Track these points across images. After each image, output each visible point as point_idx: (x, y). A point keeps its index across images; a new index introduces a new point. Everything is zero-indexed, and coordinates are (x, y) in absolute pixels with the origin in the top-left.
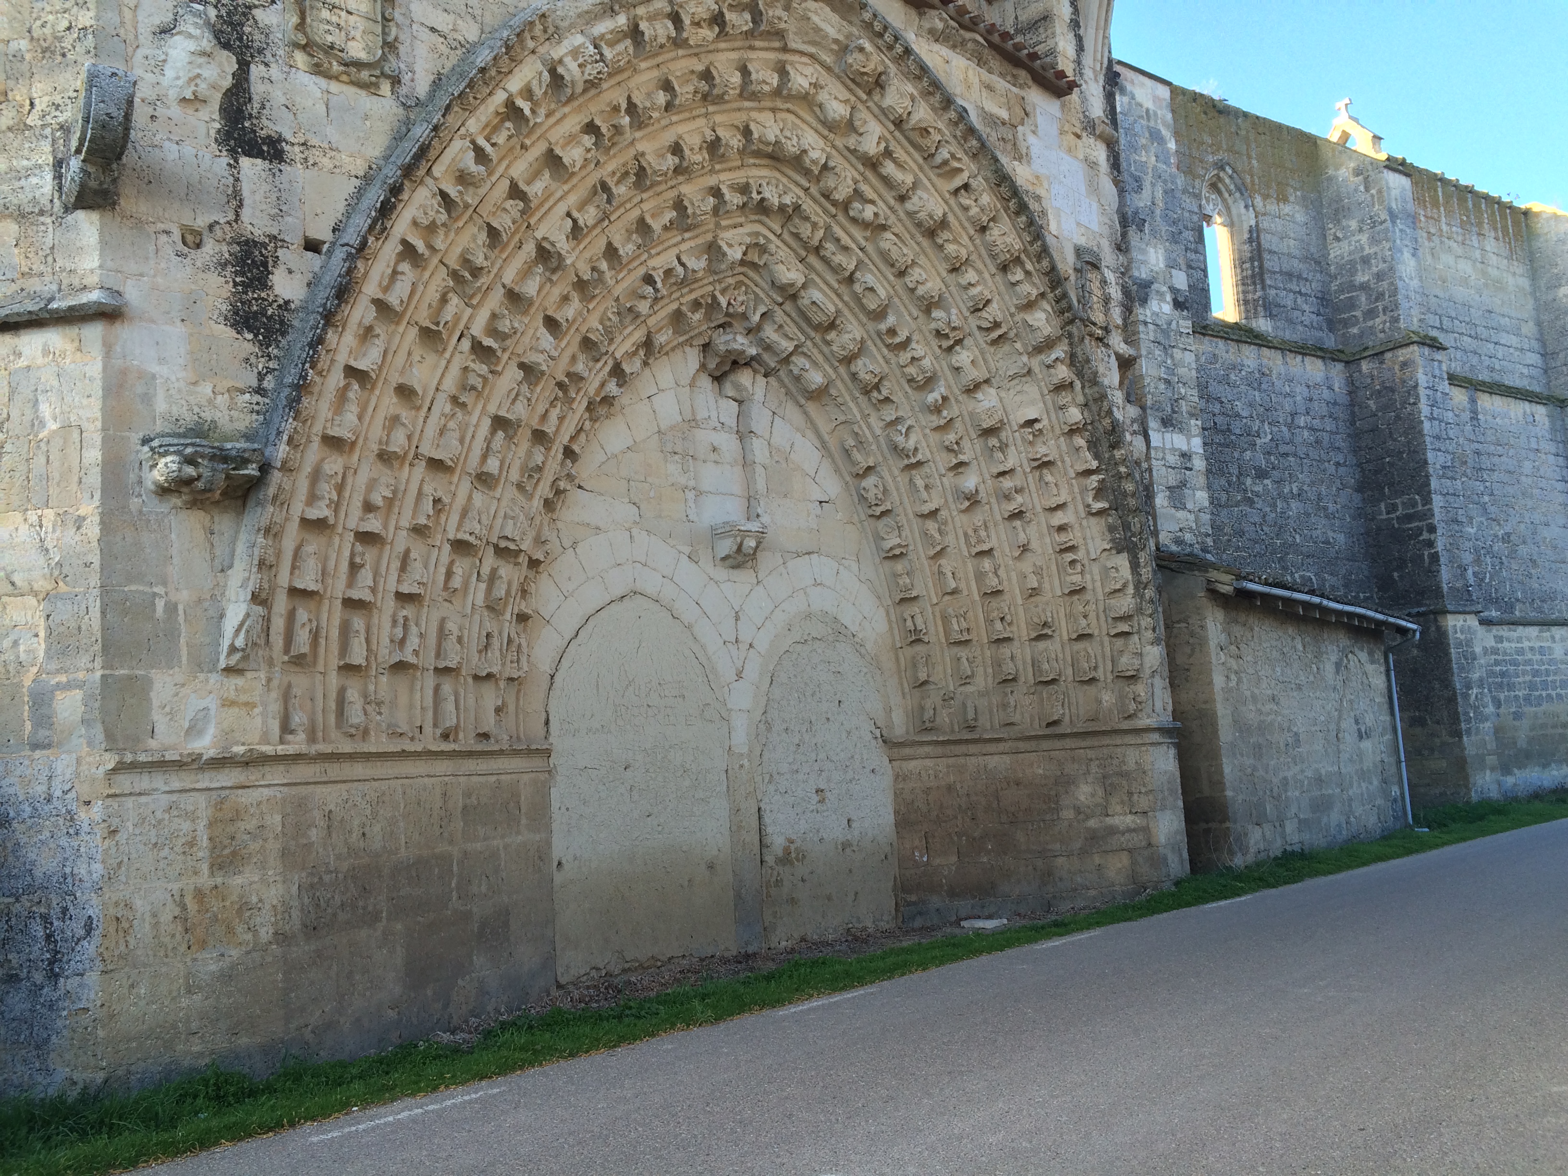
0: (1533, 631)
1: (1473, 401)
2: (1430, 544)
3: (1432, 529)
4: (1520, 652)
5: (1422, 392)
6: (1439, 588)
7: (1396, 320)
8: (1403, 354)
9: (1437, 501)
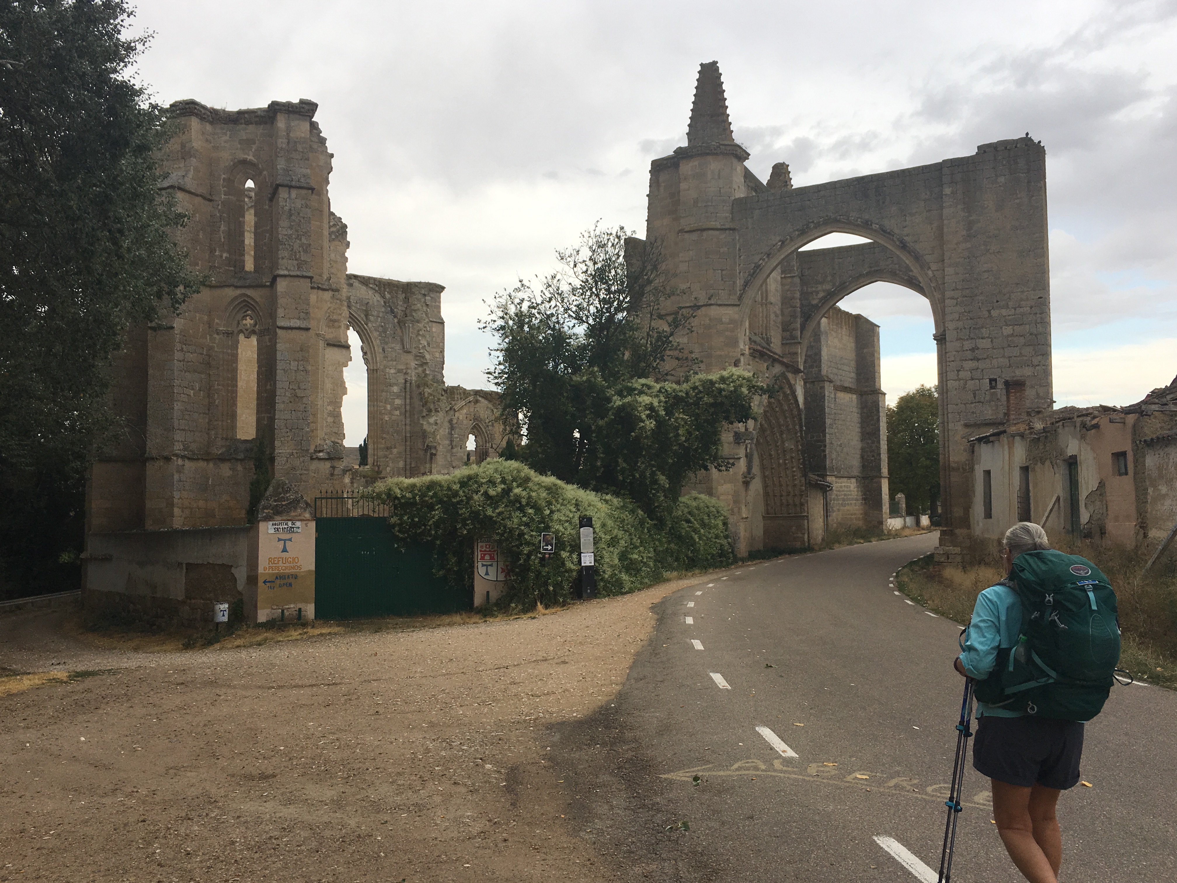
0: (845, 480)
1: (835, 394)
2: (824, 451)
3: (825, 446)
4: (841, 487)
5: (826, 398)
6: (826, 466)
7: (820, 371)
8: (821, 384)
9: (827, 435)
